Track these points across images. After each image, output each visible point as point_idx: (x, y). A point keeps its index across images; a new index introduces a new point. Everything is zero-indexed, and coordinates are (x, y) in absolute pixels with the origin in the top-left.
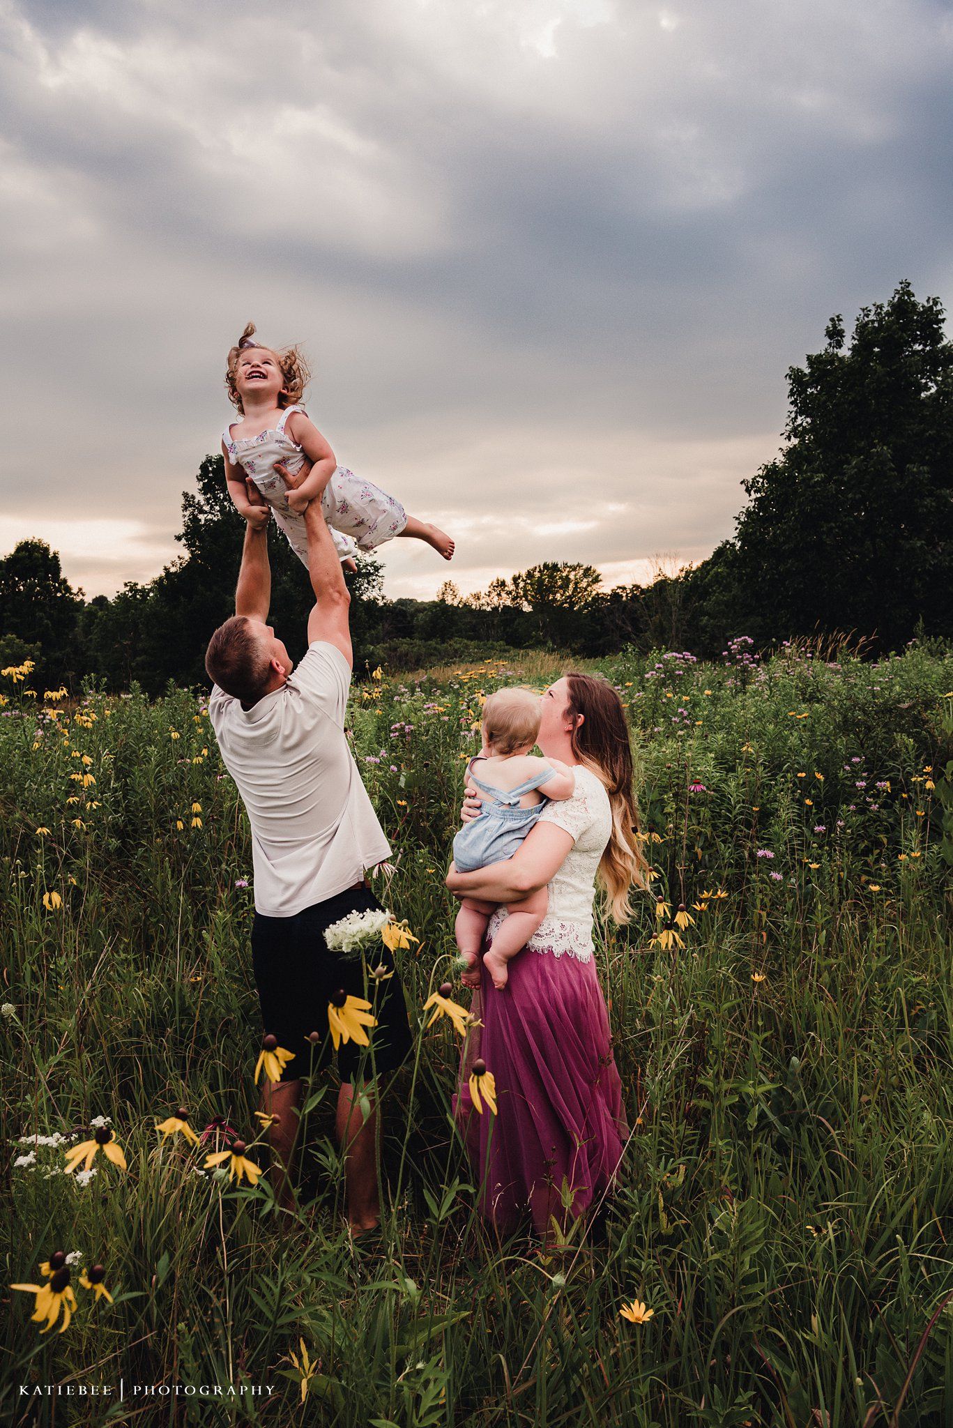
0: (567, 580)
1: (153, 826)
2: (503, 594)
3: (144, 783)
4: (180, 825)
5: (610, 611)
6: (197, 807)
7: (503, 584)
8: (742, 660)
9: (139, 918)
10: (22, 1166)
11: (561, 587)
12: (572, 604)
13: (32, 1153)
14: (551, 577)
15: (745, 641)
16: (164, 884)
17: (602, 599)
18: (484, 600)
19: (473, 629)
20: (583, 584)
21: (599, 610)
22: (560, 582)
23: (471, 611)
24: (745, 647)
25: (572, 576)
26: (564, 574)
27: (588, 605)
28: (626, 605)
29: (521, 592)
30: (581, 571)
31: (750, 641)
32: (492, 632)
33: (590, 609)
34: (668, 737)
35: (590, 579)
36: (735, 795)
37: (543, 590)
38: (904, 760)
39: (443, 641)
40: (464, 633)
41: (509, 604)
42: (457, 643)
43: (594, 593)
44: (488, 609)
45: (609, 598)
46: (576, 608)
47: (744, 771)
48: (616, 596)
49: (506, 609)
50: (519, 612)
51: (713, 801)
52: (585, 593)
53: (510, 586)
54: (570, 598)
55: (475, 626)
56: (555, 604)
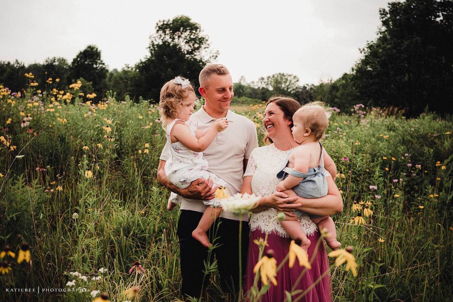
0: (287, 80)
1: (130, 151)
2: (263, 83)
3: (128, 135)
4: (140, 152)
5: (302, 93)
6: (147, 145)
7: (263, 79)
8: (359, 113)
9: (122, 186)
10: (69, 286)
11: (284, 82)
12: (288, 89)
13: (74, 281)
14: (281, 78)
15: (361, 106)
16: (134, 173)
17: (299, 88)
18: (255, 84)
19: (251, 94)
20: (293, 82)
21: (298, 92)
22: (284, 80)
23: (250, 88)
24: (360, 108)
25: (289, 79)
26: (286, 77)
27: (293, 90)
28: (308, 91)
29: (269, 82)
30: (292, 77)
31: (363, 106)
32: (258, 96)
33: (294, 91)
34: (332, 138)
35: (296, 80)
36: (359, 164)
37: (277, 82)
38: (428, 158)
39: (239, 97)
40: (247, 95)
41: (264, 86)
42: (244, 98)
43: (296, 86)
44: (256, 88)
45: (302, 88)
46: (289, 90)
47: (362, 155)
48: (305, 88)
49: (263, 88)
50: (268, 90)
51: (349, 165)
52: (293, 85)
53: (266, 80)
54: (287, 86)
55: (251, 93)
56: (281, 88)
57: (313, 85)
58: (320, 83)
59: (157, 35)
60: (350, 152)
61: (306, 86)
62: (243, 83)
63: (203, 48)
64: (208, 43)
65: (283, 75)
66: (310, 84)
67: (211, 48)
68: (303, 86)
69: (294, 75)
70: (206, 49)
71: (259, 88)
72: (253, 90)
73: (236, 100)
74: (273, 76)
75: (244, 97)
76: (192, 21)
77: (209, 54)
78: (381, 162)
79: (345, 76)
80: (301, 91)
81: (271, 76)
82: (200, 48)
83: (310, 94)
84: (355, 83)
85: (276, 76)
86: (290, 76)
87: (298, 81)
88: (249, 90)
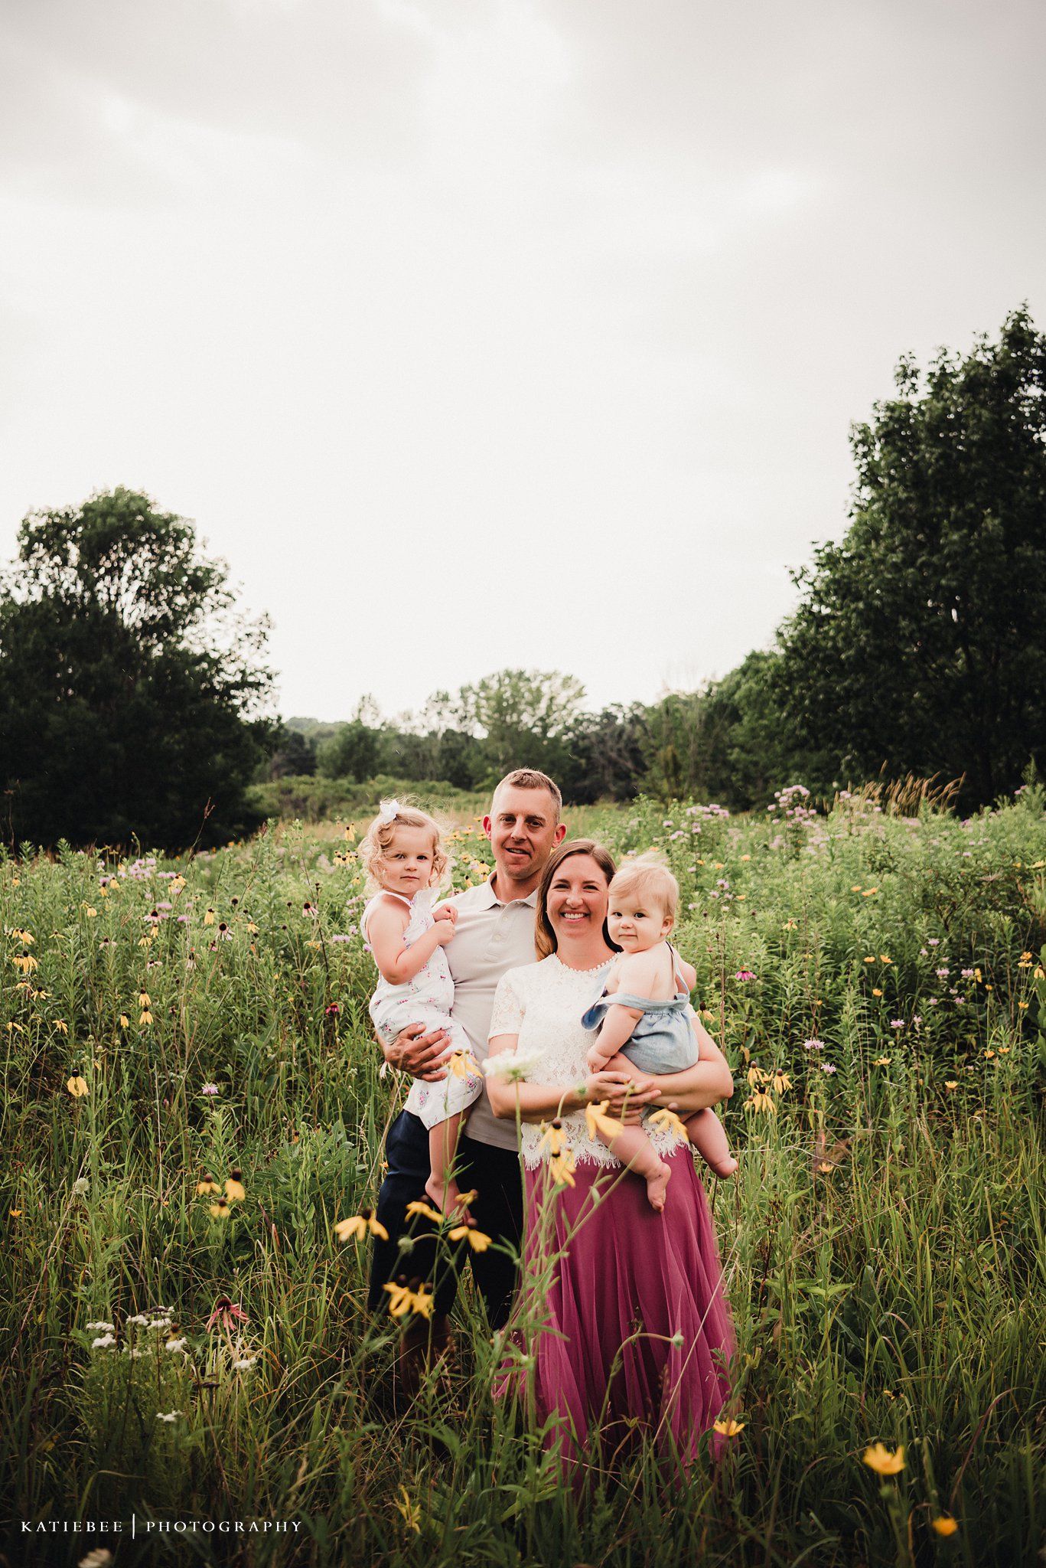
0: (538, 694)
2: (447, 713)
5: (601, 739)
6: (145, 999)
7: (445, 698)
8: (794, 816)
11: (530, 704)
12: (546, 728)
15: (797, 792)
17: (588, 720)
18: (417, 721)
19: (402, 763)
20: (561, 700)
21: (584, 737)
22: (528, 696)
23: (399, 737)
24: (798, 800)
25: (545, 689)
26: (534, 685)
27: (568, 729)
28: (622, 730)
29: (472, 710)
30: (558, 682)
31: (805, 791)
32: (430, 767)
33: (571, 735)
34: (705, 915)
35: (571, 692)
36: (791, 985)
37: (503, 708)
38: (1000, 945)
39: (360, 779)
40: (389, 769)
41: (455, 726)
42: (380, 782)
43: (576, 713)
44: (423, 734)
45: (598, 719)
46: (551, 734)
47: (800, 957)
48: (608, 716)
49: (449, 734)
50: (468, 739)
51: (764, 994)
52: (564, 713)
53: (456, 702)
54: (542, 719)
55: (404, 758)
56: (521, 727)
57: (639, 705)
58: (664, 696)
59: (24, 566)
60: (763, 951)
61: (613, 710)
62: (371, 723)
63: (208, 609)
64: (225, 587)
65: (521, 674)
66: (627, 704)
67: (237, 608)
68: (600, 712)
69: (564, 674)
70: (221, 612)
71: (433, 734)
72: (411, 742)
73: (348, 791)
74: (484, 686)
75: (380, 777)
76: (160, 509)
77: (235, 629)
78: (862, 973)
79: (754, 664)
80: (596, 734)
81: (476, 687)
82: (198, 610)
83: (631, 741)
84: (785, 694)
85: (494, 684)
86: (548, 678)
87: (580, 694)
88: (396, 748)
